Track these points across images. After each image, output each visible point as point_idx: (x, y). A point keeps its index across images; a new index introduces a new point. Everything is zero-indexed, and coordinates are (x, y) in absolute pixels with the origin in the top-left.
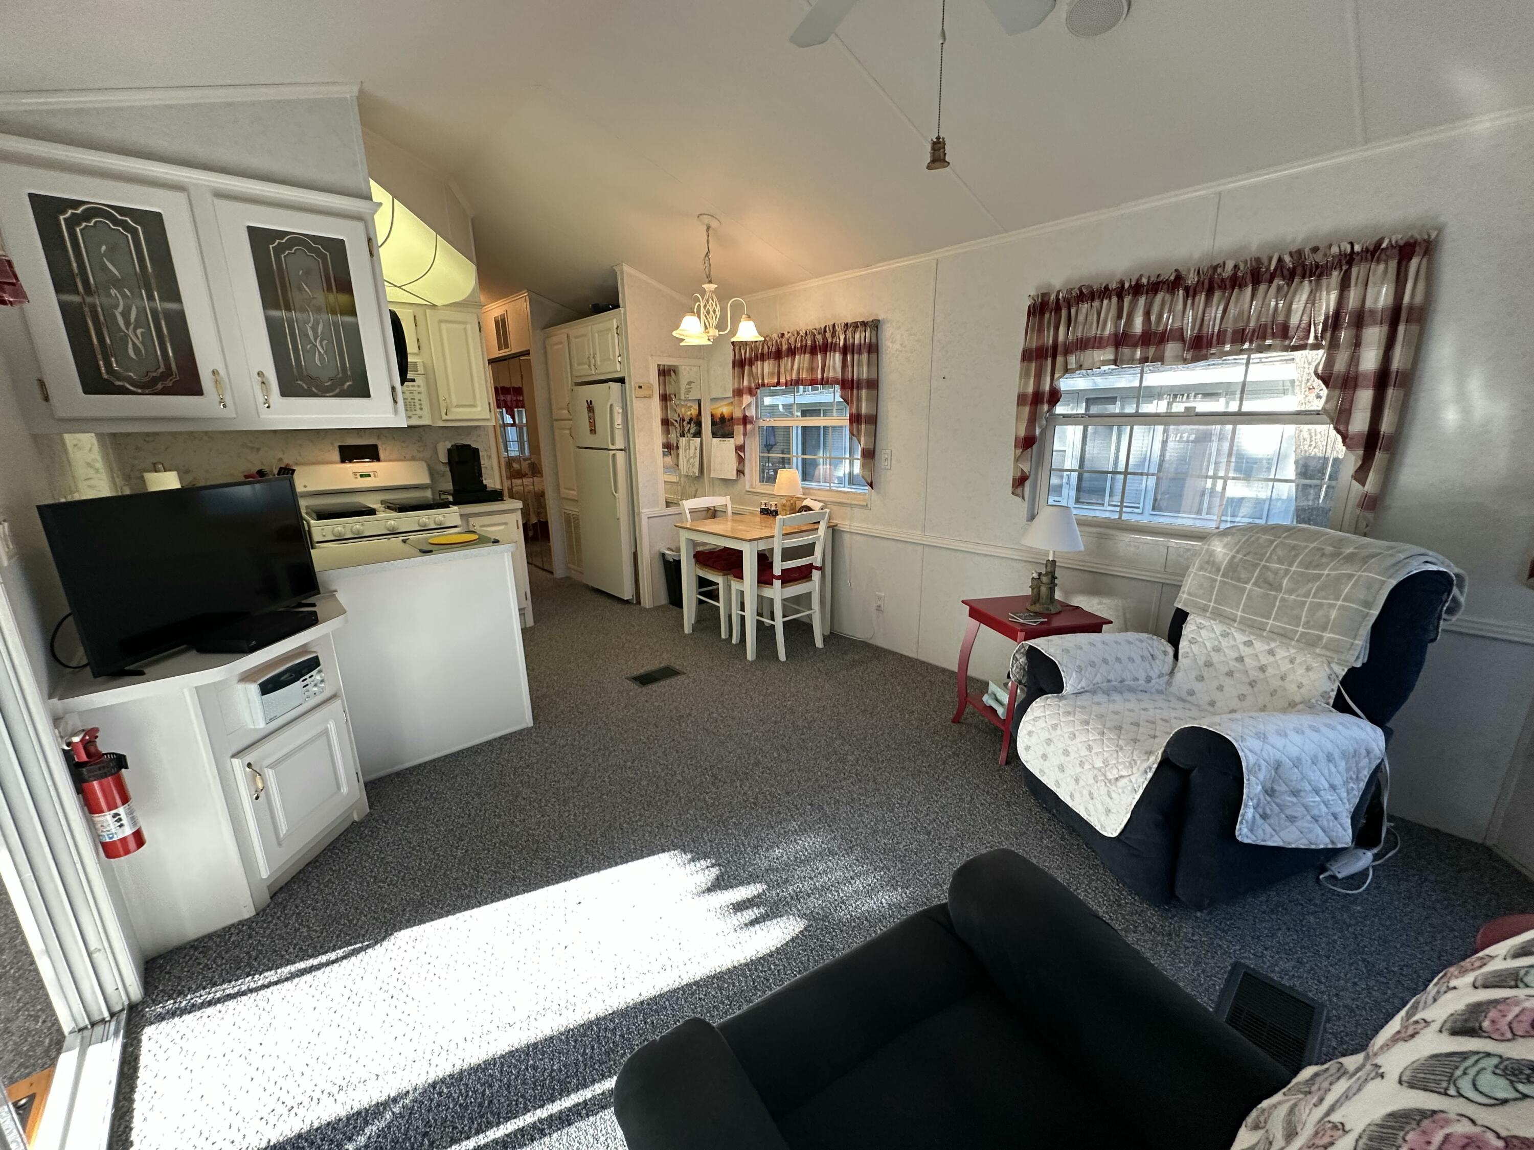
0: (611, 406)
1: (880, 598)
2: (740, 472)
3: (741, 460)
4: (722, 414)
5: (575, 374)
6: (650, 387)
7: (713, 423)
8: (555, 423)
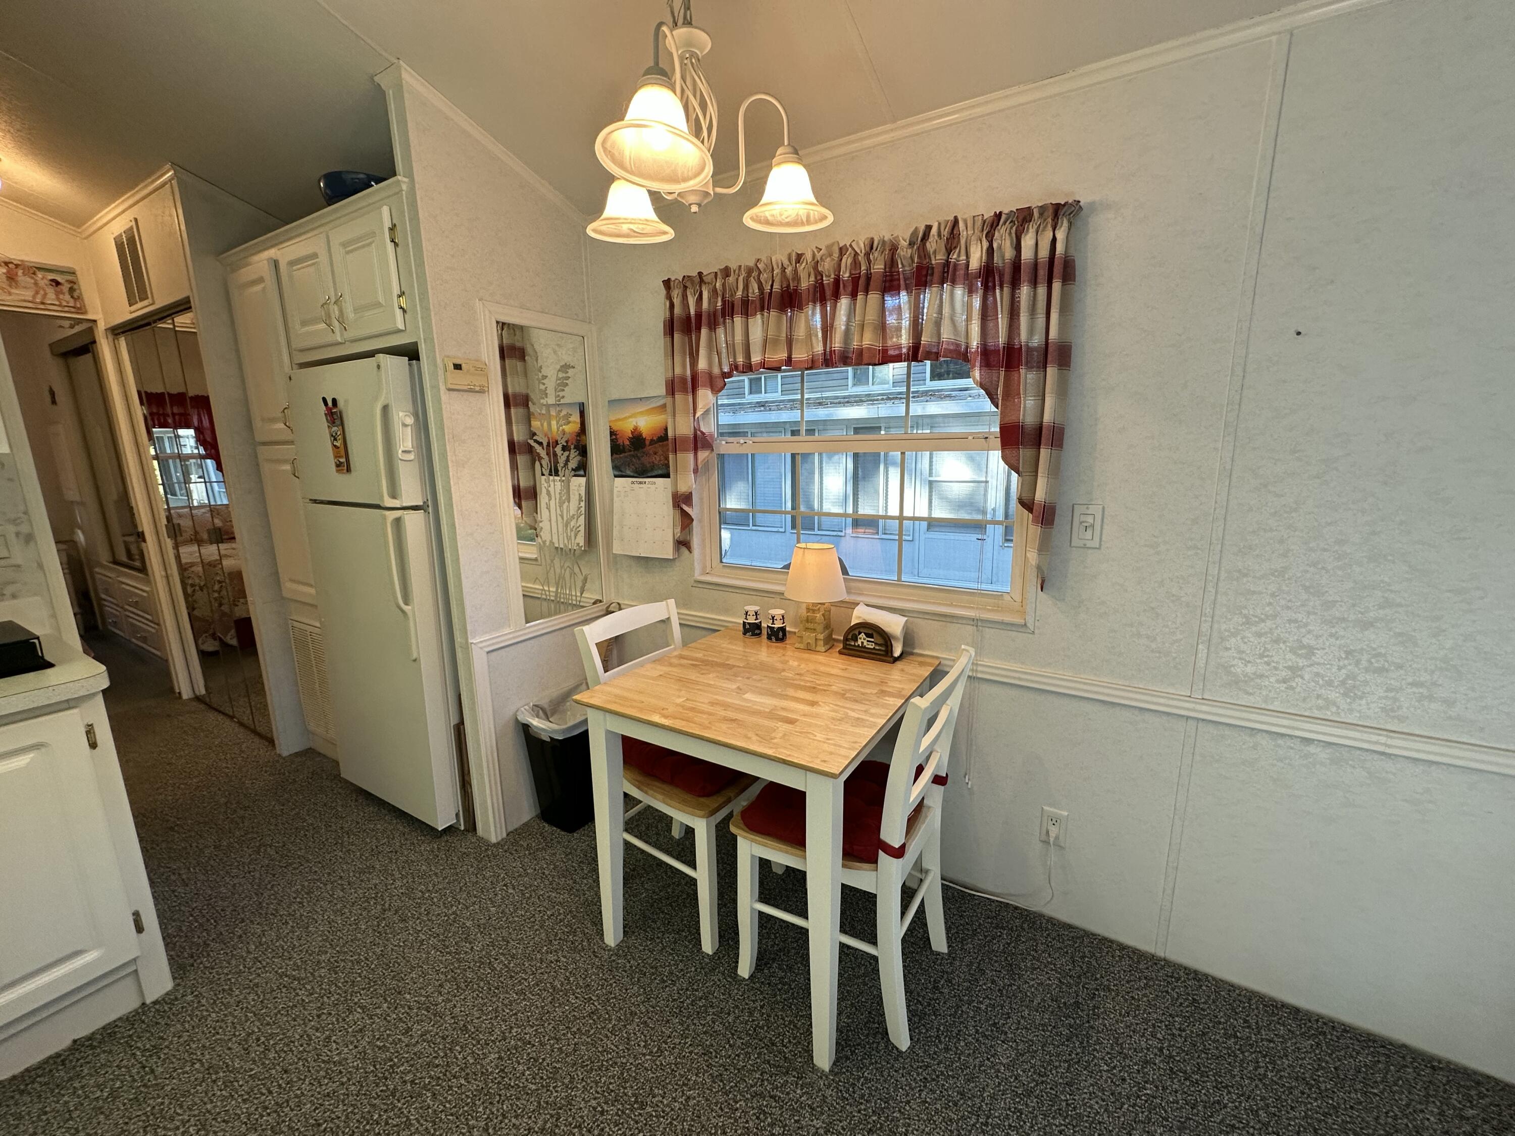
0: (385, 408)
1: (1055, 821)
2: (683, 544)
3: (686, 520)
4: (636, 429)
5: (297, 344)
6: (481, 370)
7: (616, 448)
8: (261, 450)
